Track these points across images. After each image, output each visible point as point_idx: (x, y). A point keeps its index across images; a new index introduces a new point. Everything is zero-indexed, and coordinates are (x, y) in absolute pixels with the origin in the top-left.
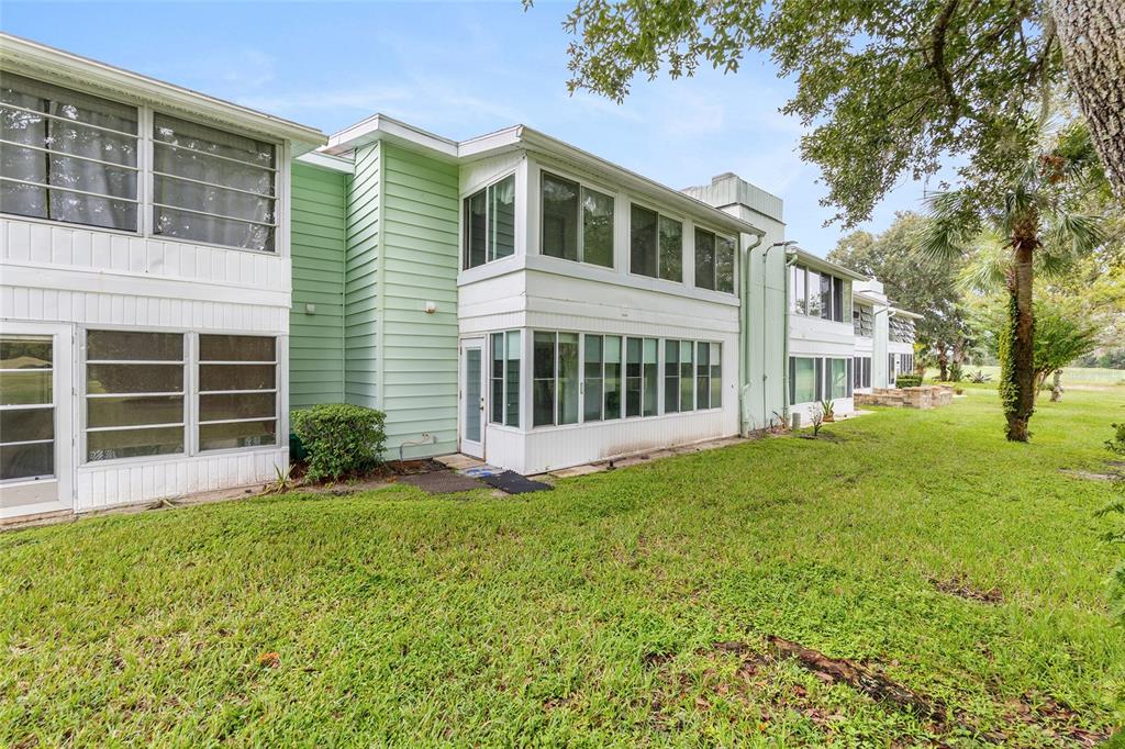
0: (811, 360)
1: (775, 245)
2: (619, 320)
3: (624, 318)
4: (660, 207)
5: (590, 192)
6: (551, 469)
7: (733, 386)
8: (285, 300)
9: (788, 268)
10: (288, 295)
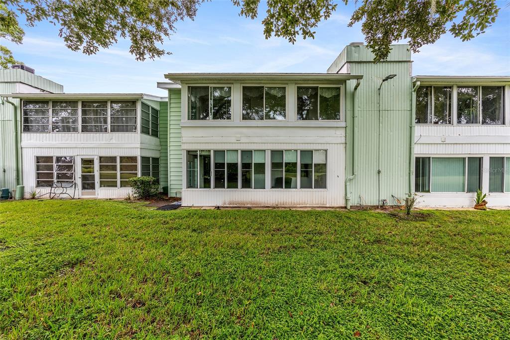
0: (464, 159)
1: (384, 81)
2: (235, 143)
3: (238, 142)
4: (264, 83)
5: (215, 88)
6: (194, 205)
7: (338, 176)
8: (139, 146)
9: (413, 93)
10: (140, 144)
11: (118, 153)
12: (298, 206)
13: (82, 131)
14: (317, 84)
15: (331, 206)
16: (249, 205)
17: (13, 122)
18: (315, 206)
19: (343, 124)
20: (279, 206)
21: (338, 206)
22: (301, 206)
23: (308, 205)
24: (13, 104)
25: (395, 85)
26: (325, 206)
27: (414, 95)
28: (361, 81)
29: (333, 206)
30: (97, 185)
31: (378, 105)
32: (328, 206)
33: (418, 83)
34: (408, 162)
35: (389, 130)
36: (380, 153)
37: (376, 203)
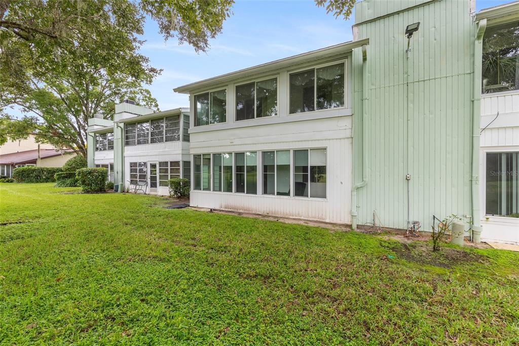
2: (229, 145)
3: (232, 144)
6: (199, 206)
7: (341, 183)
8: (180, 152)
9: (476, 42)
10: (181, 151)
11: (169, 159)
12: (291, 217)
13: (151, 143)
14: (312, 65)
15: (332, 222)
16: (241, 211)
17: (121, 140)
18: (311, 219)
19: (348, 112)
20: (270, 215)
21: (342, 222)
22: (294, 217)
23: (302, 218)
24: (121, 127)
25: (437, 38)
26: (324, 221)
27: (479, 45)
28: (368, 48)
29: (334, 222)
30: (158, 184)
31: (406, 76)
32: (327, 221)
33: (484, 23)
34: (467, 161)
35: (427, 112)
36: (411, 149)
37: (403, 226)
